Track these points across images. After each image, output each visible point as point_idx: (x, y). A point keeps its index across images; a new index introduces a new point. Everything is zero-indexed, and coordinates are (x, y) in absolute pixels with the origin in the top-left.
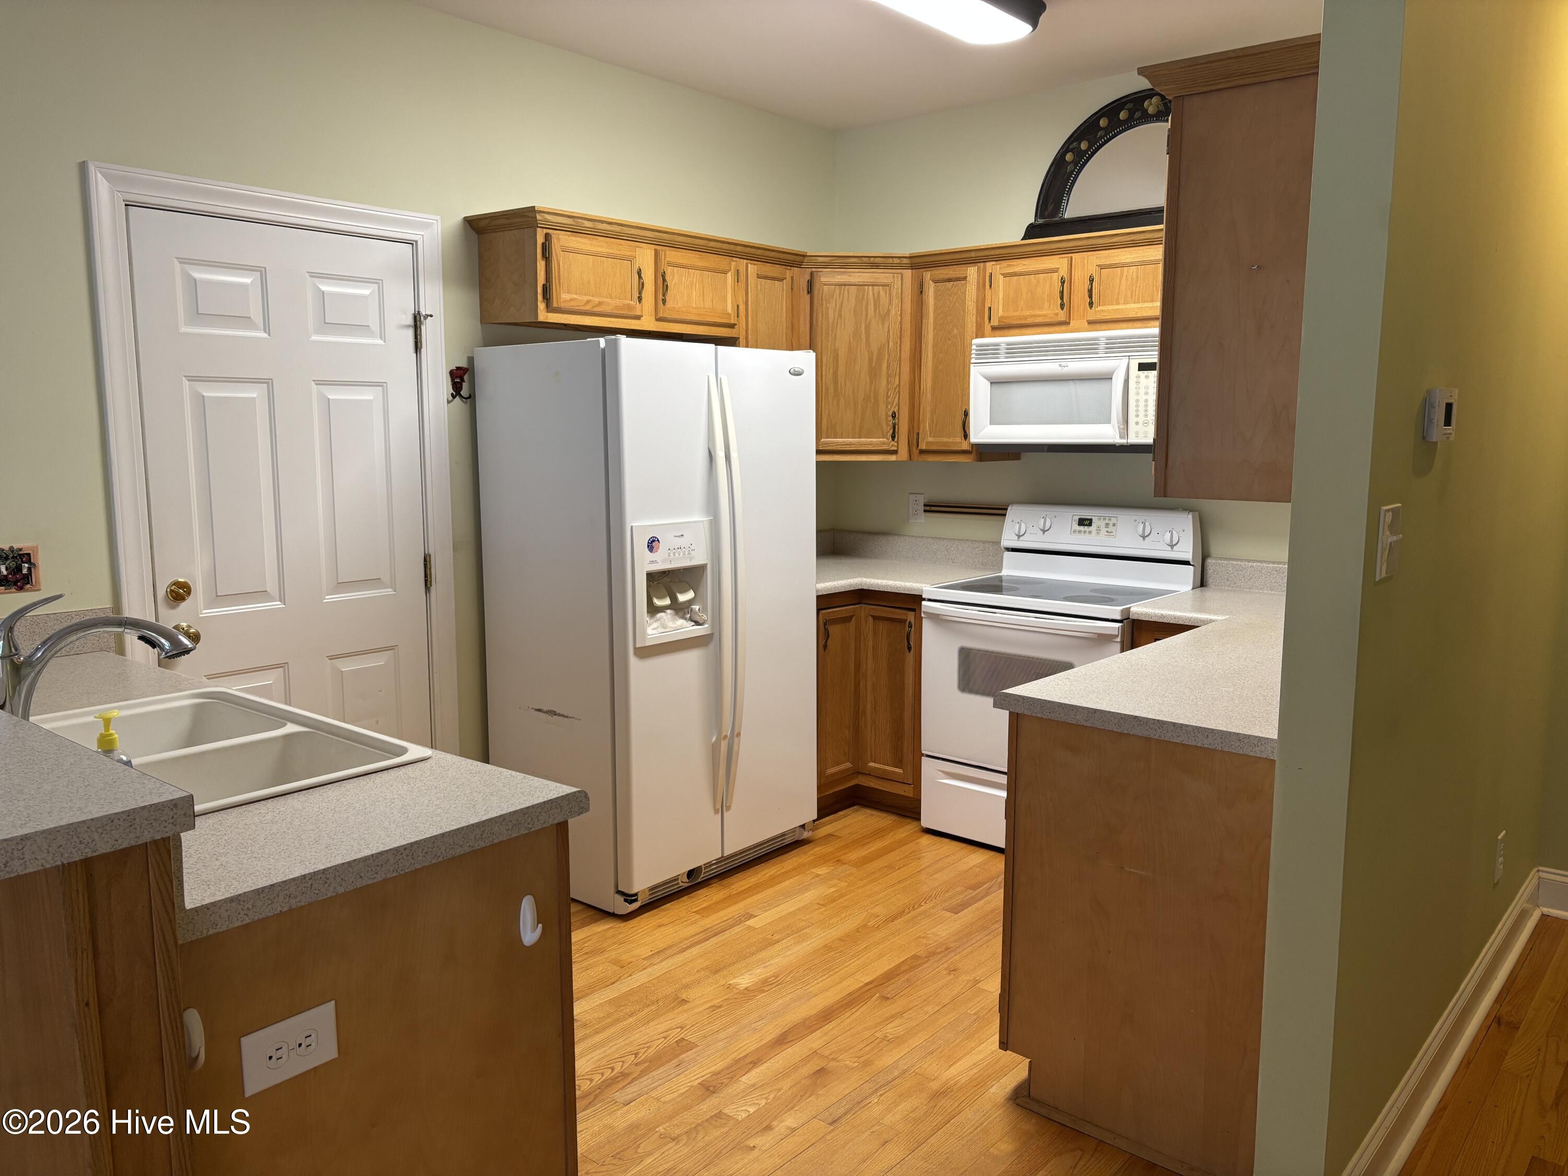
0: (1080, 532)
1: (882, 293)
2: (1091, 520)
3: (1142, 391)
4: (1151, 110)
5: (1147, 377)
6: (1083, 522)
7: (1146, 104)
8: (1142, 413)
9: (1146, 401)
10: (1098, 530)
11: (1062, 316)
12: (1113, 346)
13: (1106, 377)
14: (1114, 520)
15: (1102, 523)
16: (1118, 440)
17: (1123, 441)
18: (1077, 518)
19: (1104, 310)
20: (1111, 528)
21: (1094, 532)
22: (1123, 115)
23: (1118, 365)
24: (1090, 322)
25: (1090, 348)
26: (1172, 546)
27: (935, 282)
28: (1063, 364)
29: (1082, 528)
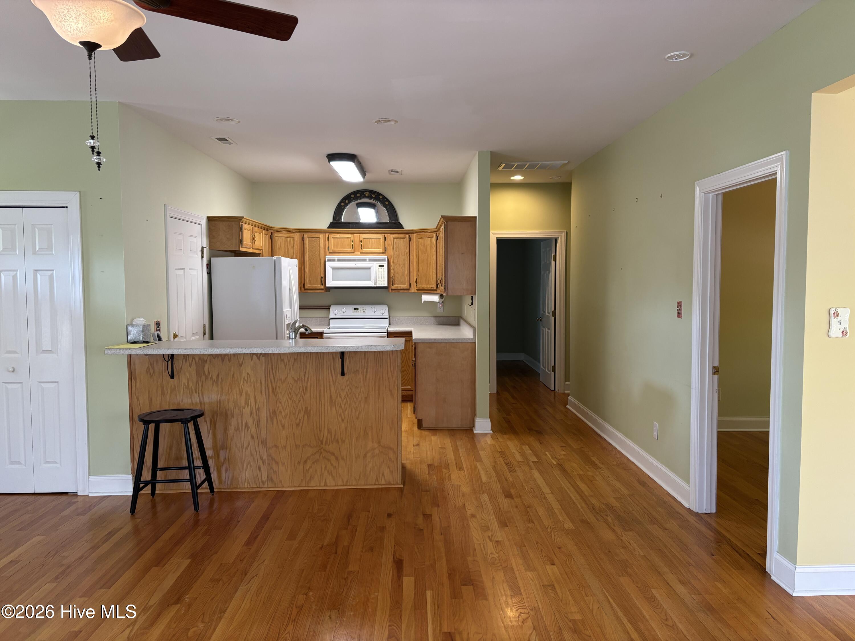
0: (355, 312)
1: (292, 240)
2: (358, 308)
3: (380, 272)
4: (366, 195)
5: (381, 269)
6: (355, 309)
7: (365, 193)
8: (380, 278)
9: (381, 275)
10: (361, 311)
11: (352, 251)
12: (371, 260)
13: (369, 269)
14: (365, 308)
15: (362, 309)
16: (373, 285)
17: (375, 286)
18: (354, 308)
19: (365, 250)
20: (364, 310)
21: (359, 312)
22: (358, 195)
23: (374, 266)
24: (361, 253)
25: (364, 260)
26: (383, 314)
27: (308, 238)
28: (356, 264)
29: (355, 311)
